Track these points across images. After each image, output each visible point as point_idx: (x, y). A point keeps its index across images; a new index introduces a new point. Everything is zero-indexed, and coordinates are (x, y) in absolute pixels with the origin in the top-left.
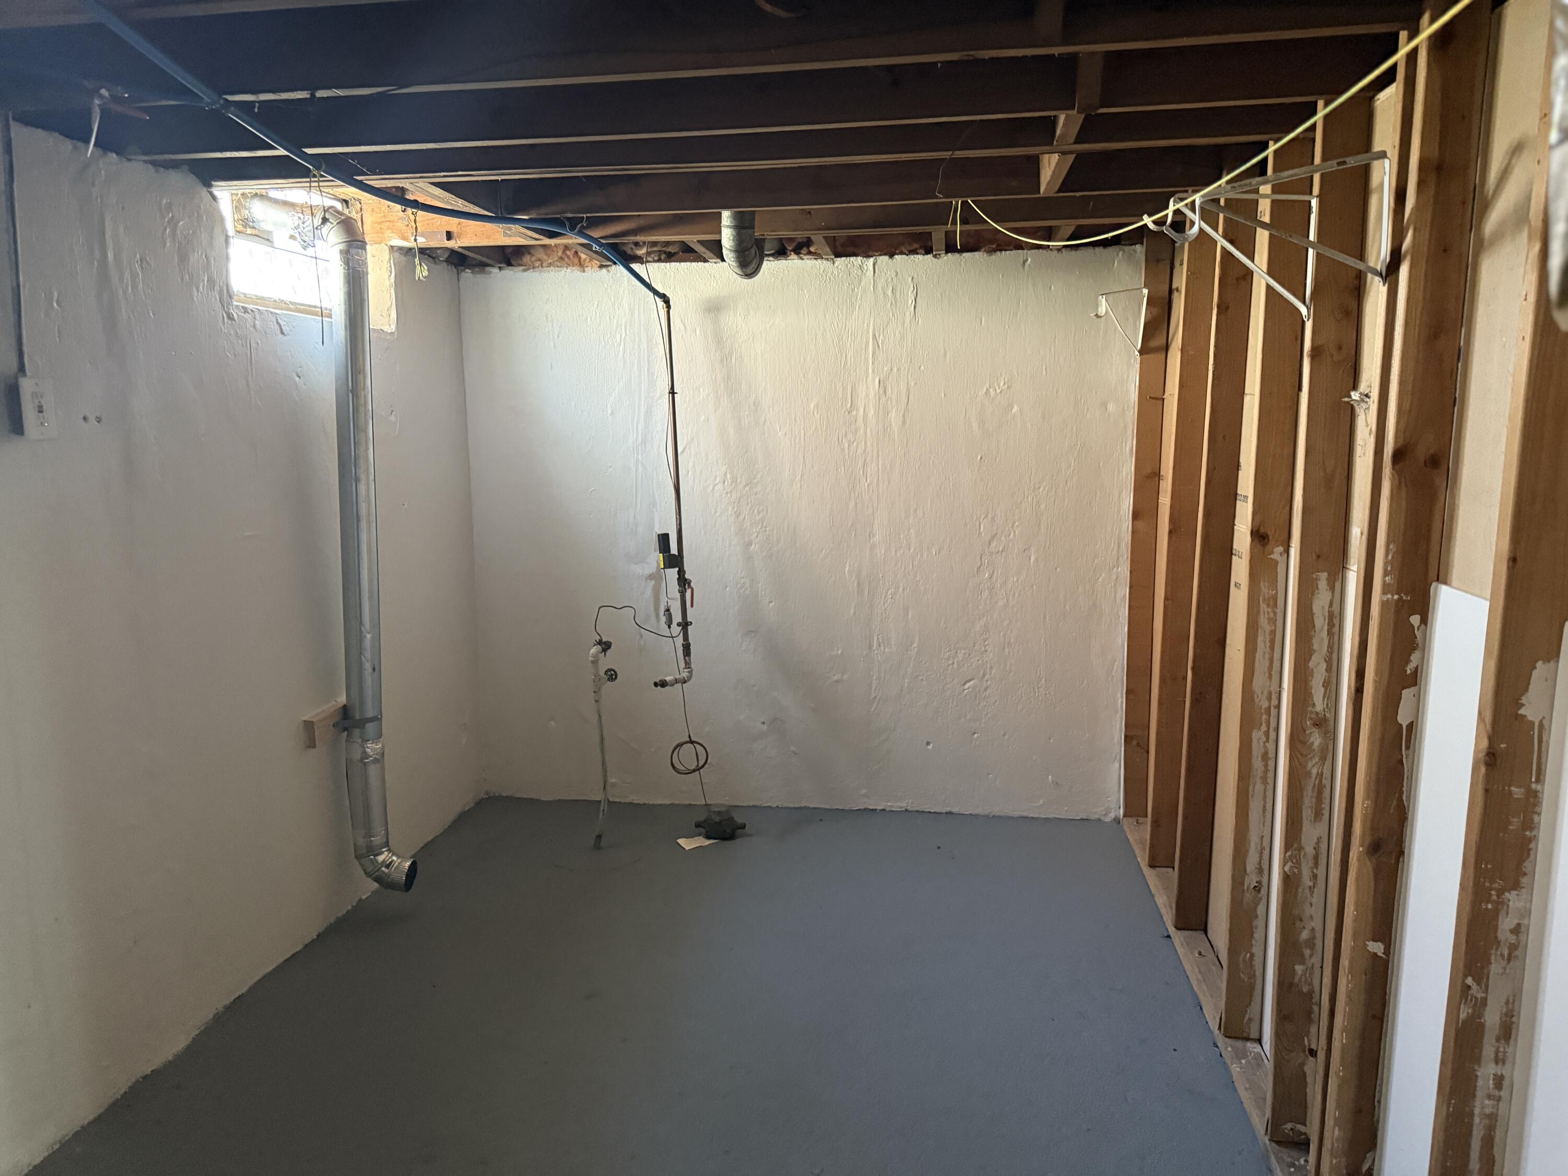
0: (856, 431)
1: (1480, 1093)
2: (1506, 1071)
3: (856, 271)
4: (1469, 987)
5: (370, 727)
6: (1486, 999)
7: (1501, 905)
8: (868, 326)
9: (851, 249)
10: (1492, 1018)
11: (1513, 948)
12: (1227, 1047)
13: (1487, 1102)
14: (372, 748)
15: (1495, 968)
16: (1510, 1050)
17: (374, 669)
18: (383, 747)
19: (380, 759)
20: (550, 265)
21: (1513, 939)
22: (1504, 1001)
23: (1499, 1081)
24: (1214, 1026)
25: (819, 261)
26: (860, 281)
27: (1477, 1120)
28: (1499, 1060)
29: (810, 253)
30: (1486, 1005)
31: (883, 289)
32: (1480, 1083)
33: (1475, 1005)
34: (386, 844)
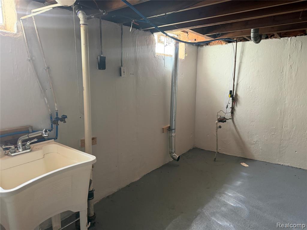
0: (283, 77)
3: (286, 41)
5: (173, 131)
8: (288, 53)
9: (285, 36)
14: (173, 134)
19: (174, 137)
20: (216, 44)
25: (277, 39)
26: (287, 42)
29: (274, 37)
31: (293, 44)
34: (175, 152)
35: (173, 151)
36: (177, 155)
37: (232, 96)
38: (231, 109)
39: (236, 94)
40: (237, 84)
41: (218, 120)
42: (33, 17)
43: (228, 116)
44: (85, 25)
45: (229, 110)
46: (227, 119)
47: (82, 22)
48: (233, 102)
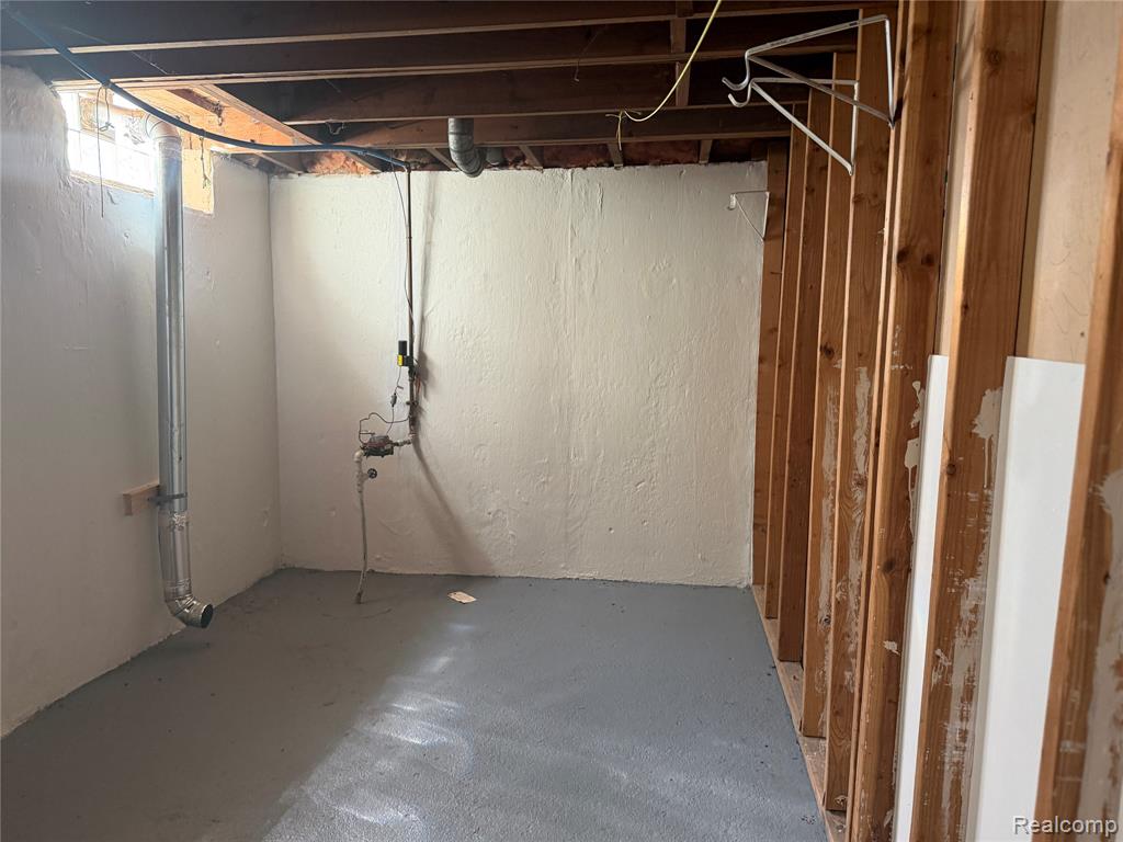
0: (559, 297)
1: (949, 745)
2: (969, 727)
3: (558, 178)
4: (938, 657)
5: (177, 502)
6: (952, 666)
7: (962, 589)
8: (568, 219)
9: (555, 163)
10: (957, 682)
11: (972, 624)
12: (804, 743)
13: (954, 752)
14: (178, 518)
15: (959, 641)
16: (973, 709)
18: (188, 518)
19: (185, 527)
20: (335, 172)
21: (972, 617)
22: (966, 669)
23: (964, 735)
24: (797, 727)
25: (532, 171)
26: (562, 185)
27: (947, 767)
28: (964, 717)
29: (525, 165)
30: (952, 672)
31: (578, 192)
32: (949, 736)
33: (943, 673)
34: (189, 592)
35: (181, 589)
36: (198, 601)
37: (407, 361)
38: (409, 407)
39: (422, 355)
40: (423, 320)
41: (363, 449)
43: (401, 431)
45: (403, 412)
46: (397, 444)
48: (412, 381)
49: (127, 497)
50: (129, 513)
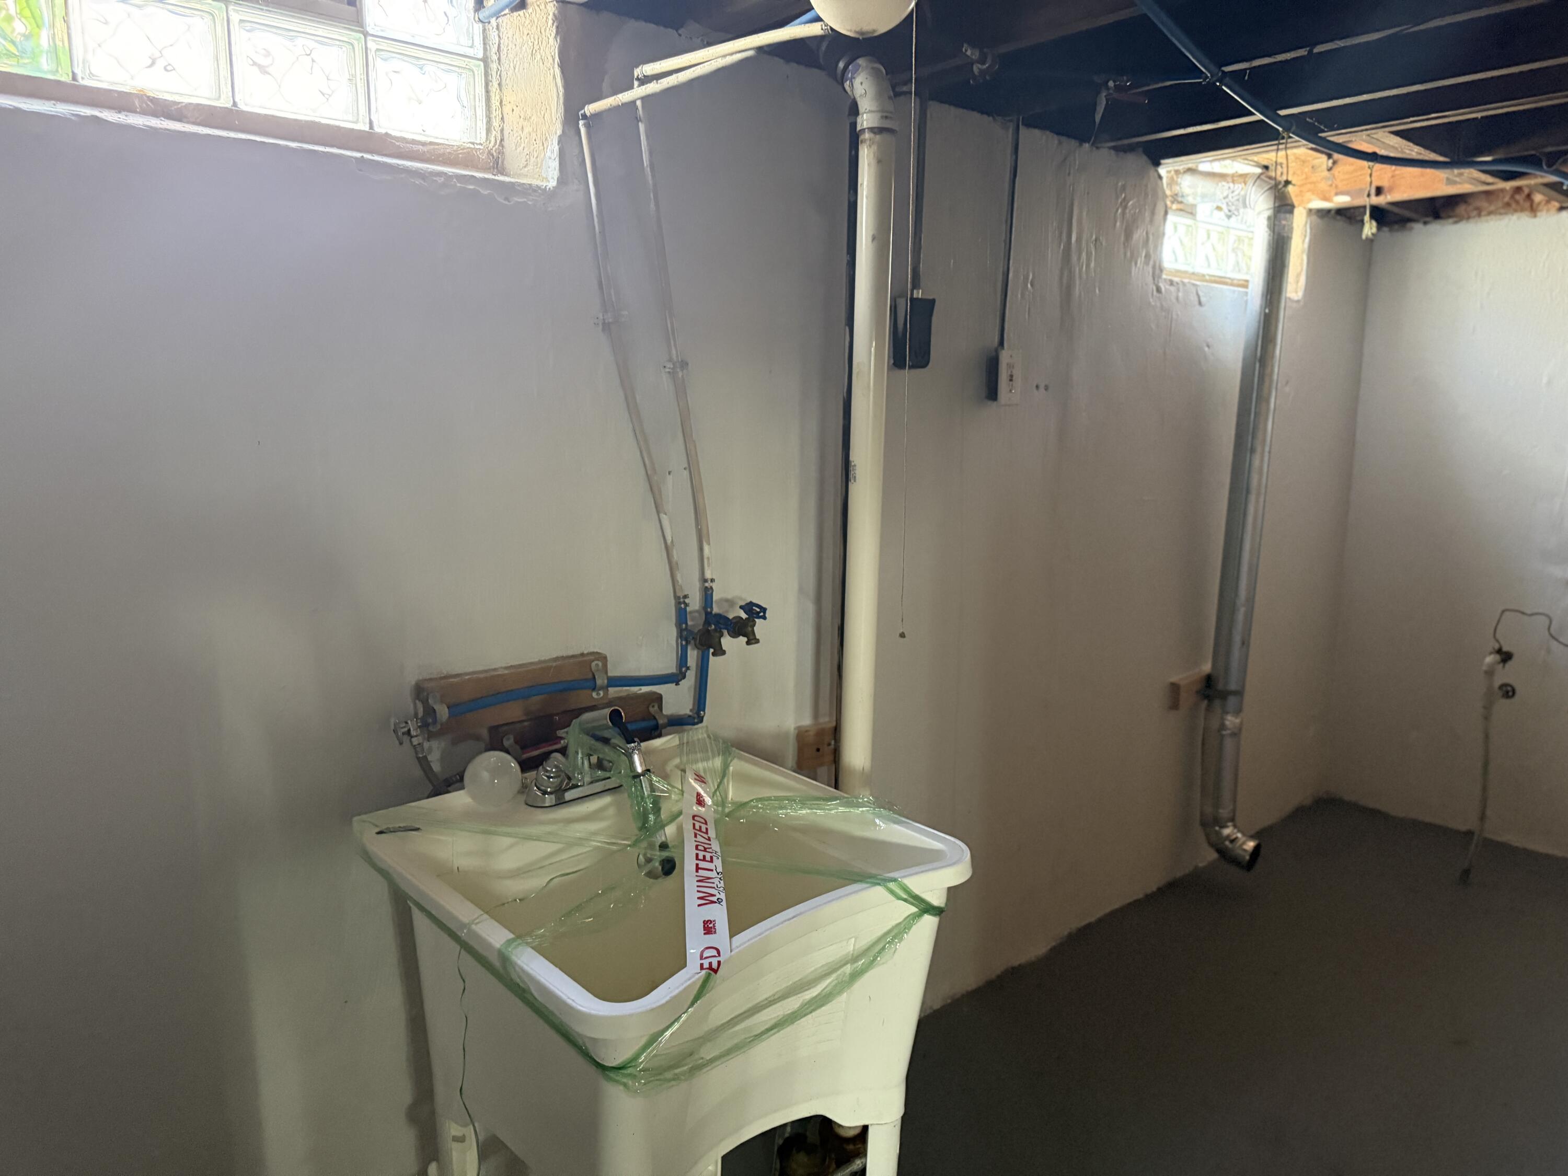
5: (1232, 700)
14: (1231, 721)
17: (1243, 643)
18: (1241, 723)
19: (1236, 734)
20: (1490, 213)
34: (1232, 820)
35: (1224, 813)
36: (1244, 834)
41: (1499, 652)
42: (639, 103)
44: (886, 136)
47: (866, 120)
49: (1175, 688)
50: (1174, 705)
